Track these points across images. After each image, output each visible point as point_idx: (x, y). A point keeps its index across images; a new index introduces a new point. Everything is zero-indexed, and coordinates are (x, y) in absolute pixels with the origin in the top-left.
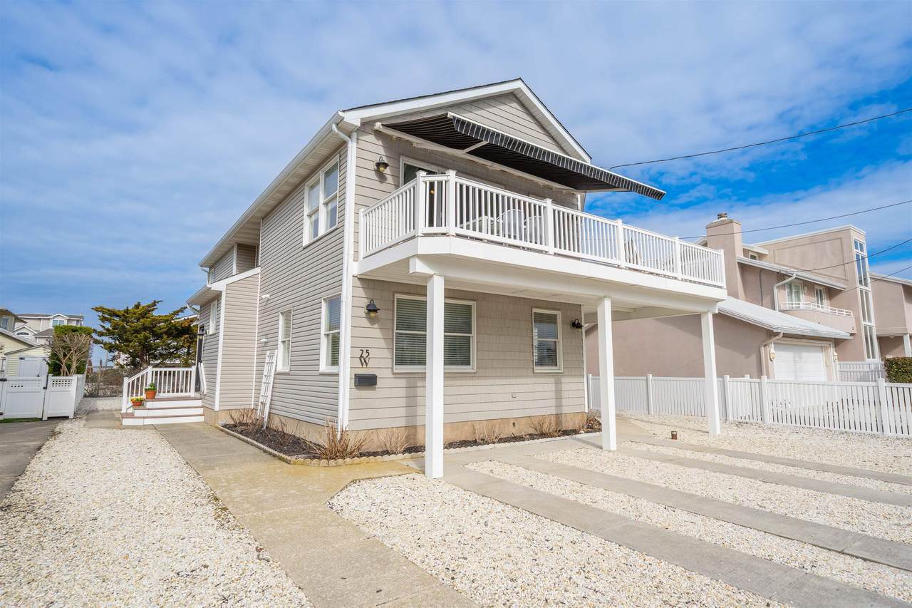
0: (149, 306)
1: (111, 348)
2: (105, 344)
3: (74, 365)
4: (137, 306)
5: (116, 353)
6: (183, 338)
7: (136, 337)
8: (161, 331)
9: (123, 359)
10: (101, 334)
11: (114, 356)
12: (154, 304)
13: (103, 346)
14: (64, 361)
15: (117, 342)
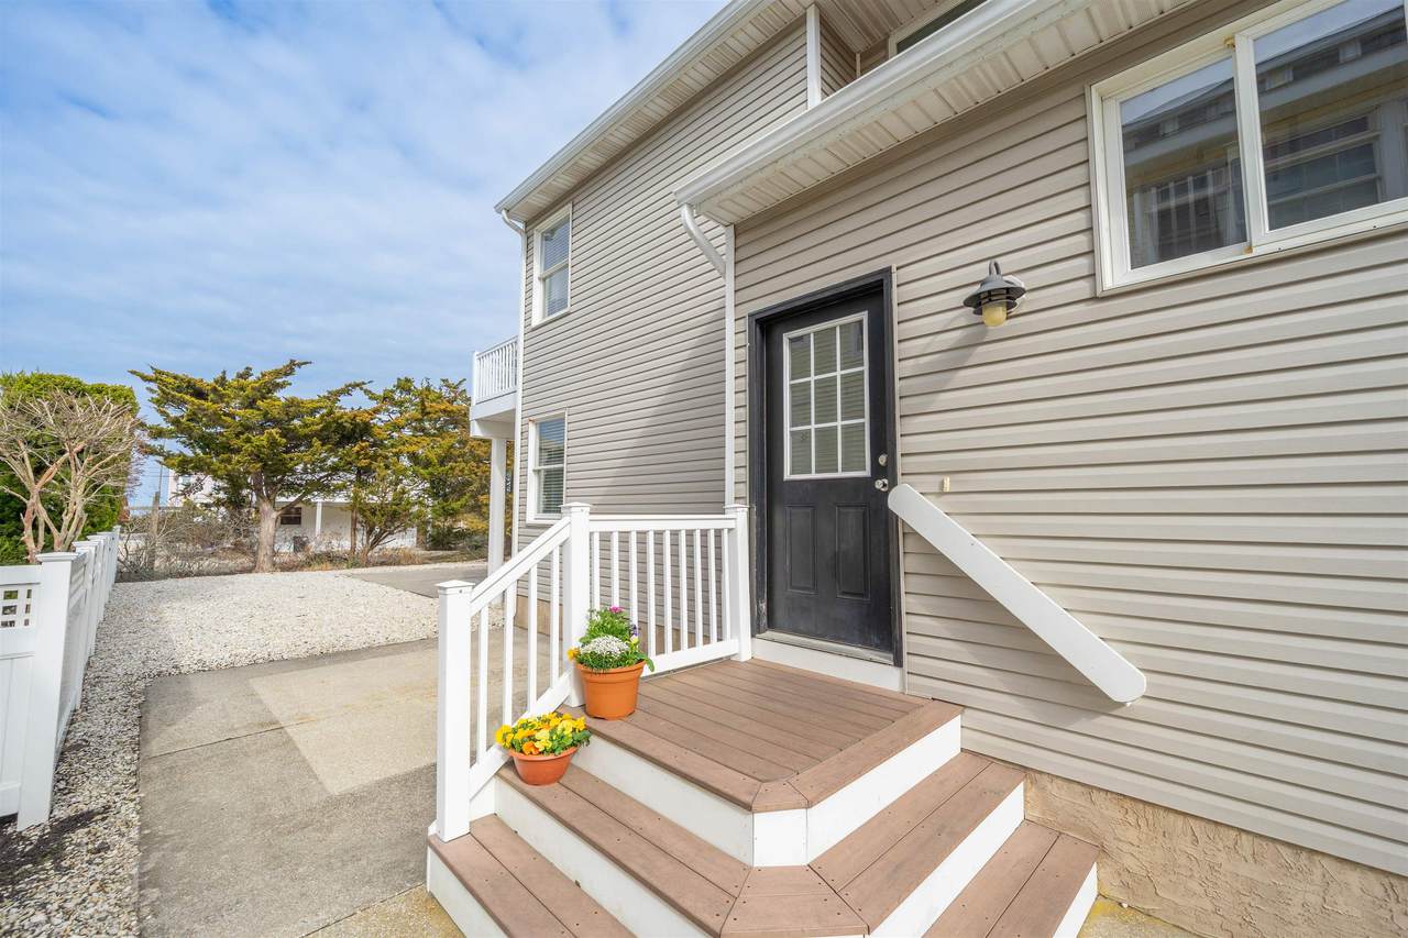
0: (278, 373)
1: (184, 466)
2: (168, 456)
3: (77, 501)
4: (246, 374)
5: (193, 480)
6: (356, 448)
7: (248, 440)
8: (307, 431)
9: (208, 488)
10: (158, 433)
11: (188, 486)
12: (289, 370)
13: (161, 459)
14: (35, 489)
15: (198, 451)
